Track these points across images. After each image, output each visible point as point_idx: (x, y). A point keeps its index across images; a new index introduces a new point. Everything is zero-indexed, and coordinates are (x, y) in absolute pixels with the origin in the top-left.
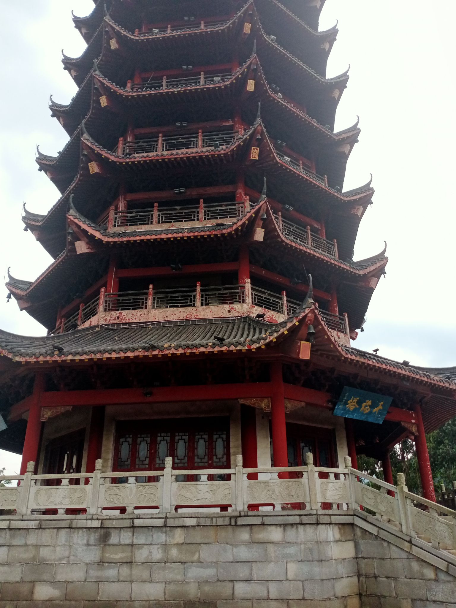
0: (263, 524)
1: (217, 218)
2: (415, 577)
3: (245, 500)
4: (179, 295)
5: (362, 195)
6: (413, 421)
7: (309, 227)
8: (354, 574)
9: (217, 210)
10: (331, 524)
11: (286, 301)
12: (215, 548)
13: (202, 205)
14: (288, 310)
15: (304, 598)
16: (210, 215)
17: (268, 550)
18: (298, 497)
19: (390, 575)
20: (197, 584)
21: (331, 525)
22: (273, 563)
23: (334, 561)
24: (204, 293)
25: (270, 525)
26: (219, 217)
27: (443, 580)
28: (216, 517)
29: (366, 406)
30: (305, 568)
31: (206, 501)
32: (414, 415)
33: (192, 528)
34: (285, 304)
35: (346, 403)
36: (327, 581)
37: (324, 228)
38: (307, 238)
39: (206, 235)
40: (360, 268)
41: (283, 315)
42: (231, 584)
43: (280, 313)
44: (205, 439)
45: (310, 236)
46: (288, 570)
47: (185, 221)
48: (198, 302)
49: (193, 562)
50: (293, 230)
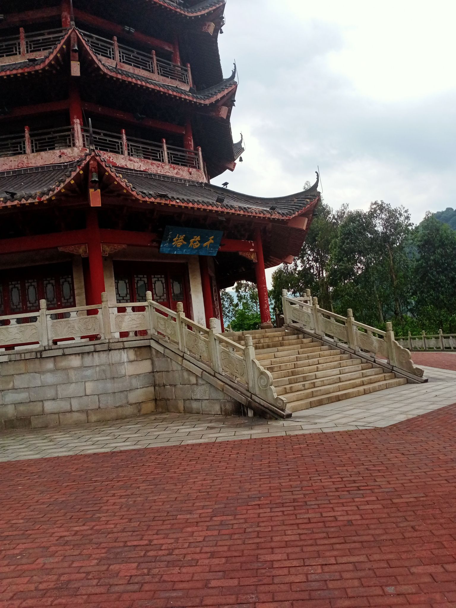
0: (64, 355)
1: (40, 50)
2: (186, 383)
3: (50, 337)
4: (9, 142)
5: (210, 9)
6: (252, 250)
7: (154, 52)
8: (151, 385)
9: (39, 40)
10: (124, 348)
11: (127, 139)
12: (26, 377)
13: (22, 34)
14: (128, 150)
15: (99, 408)
16: (32, 46)
17: (70, 374)
18: (94, 330)
19: (172, 383)
20: (13, 406)
21: (125, 350)
22: (74, 384)
23: (127, 377)
24: (33, 139)
25: (70, 355)
26: (42, 48)
27: (200, 384)
28: (24, 353)
29: (194, 242)
30: (100, 385)
31: (17, 340)
32: (253, 245)
33: (6, 363)
34: (125, 144)
35: (171, 241)
36: (119, 394)
37: (177, 50)
38: (152, 64)
39: (19, 73)
40: (206, 97)
41: (123, 156)
42: (41, 403)
43: (120, 154)
44: (34, 286)
45: (155, 61)
46: (86, 388)
47: (7, 56)
48: (28, 150)
49: (8, 390)
50: (133, 56)
